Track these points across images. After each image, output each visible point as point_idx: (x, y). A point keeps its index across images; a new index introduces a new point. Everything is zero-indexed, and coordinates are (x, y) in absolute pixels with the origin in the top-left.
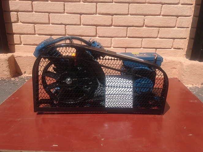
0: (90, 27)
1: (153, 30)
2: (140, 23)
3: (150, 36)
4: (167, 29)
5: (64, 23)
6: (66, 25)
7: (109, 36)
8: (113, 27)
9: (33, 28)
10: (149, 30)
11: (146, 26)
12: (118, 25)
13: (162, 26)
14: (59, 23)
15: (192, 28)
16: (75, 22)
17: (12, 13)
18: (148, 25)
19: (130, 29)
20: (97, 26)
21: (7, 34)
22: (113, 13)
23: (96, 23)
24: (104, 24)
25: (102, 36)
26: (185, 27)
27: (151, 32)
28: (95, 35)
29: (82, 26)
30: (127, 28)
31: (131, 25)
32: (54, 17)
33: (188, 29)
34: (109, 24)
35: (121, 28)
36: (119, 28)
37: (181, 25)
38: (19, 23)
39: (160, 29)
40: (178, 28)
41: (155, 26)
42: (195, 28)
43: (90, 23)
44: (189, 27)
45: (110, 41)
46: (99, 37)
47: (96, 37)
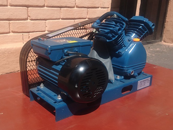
0: (20, 8)
1: (83, 10)
2: (72, 4)
3: (81, 17)
4: (94, 10)
7: (43, 18)
8: (45, 8)
10: (80, 11)
11: (77, 7)
12: (52, 6)
13: (90, 6)
15: (111, 8)
16: (1, 2)
18: (79, 6)
19: (64, 10)
20: (28, 6)
23: (27, 4)
24: (37, 4)
25: (36, 19)
27: (82, 13)
29: (9, 7)
30: (60, 9)
31: (65, 6)
33: (108, 9)
35: (55, 9)
36: (53, 10)
37: (104, 6)
39: (88, 9)
41: (85, 6)
43: (21, 4)
44: (109, 7)
45: (44, 24)
47: (27, 20)
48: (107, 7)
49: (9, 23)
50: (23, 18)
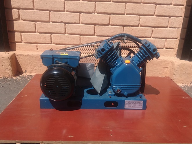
0: (89, 26)
1: (147, 29)
2: (135, 23)
3: (145, 36)
4: (161, 29)
5: (64, 21)
6: (65, 23)
7: (107, 35)
8: (110, 26)
9: (34, 26)
10: (144, 30)
11: (141, 26)
12: (115, 24)
13: (155, 26)
14: (60, 21)
15: (182, 28)
16: (75, 20)
17: (13, 11)
18: (143, 25)
19: (126, 28)
20: (95, 24)
21: (8, 32)
22: (111, 12)
23: (94, 22)
24: (102, 23)
25: (100, 35)
26: (176, 27)
27: (145, 32)
28: (93, 33)
29: (81, 24)
30: (123, 27)
31: (128, 25)
32: (55, 15)
33: (179, 29)
34: (106, 24)
35: (118, 28)
36: (116, 28)
37: (173, 25)
38: (21, 21)
39: (154, 28)
40: (170, 28)
41: (149, 26)
42: (186, 28)
43: (89, 22)
44: (180, 27)
46: (97, 36)
47: (94, 36)
48: (178, 27)
49: (80, 37)
50: (90, 34)
